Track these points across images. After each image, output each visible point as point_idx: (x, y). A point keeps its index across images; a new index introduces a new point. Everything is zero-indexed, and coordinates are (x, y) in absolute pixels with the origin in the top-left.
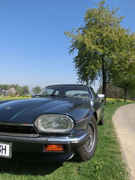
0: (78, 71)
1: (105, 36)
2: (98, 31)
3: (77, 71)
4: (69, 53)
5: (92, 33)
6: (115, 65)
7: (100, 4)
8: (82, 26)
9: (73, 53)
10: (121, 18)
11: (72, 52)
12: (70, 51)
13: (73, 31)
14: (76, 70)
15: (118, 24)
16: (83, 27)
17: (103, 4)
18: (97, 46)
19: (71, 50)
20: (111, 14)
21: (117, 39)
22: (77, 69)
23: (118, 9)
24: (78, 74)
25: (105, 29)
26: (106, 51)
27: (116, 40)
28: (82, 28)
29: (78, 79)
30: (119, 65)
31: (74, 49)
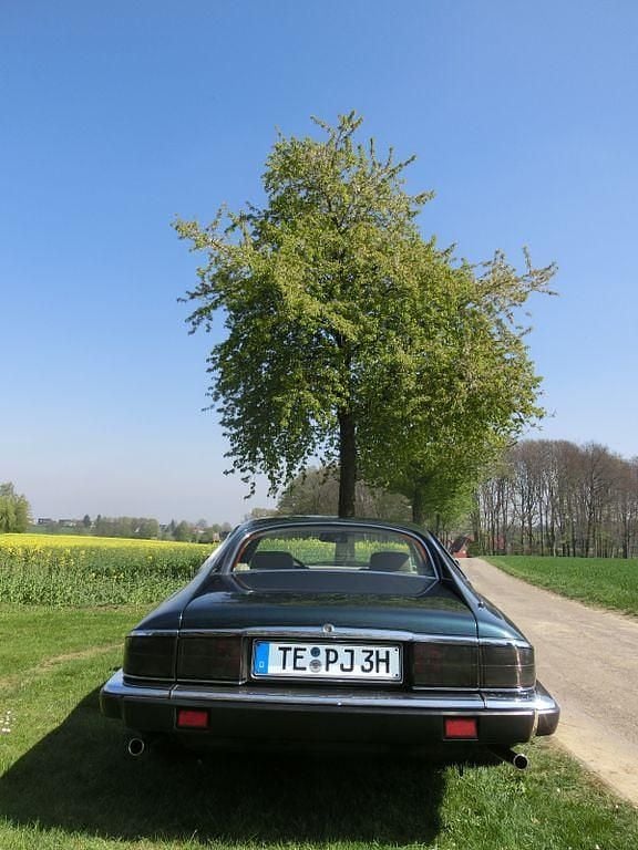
0: (226, 413)
1: (363, 262)
2: (330, 236)
3: (219, 411)
4: (190, 327)
5: (303, 242)
6: (409, 394)
7: (340, 128)
8: (252, 208)
9: (208, 326)
10: (420, 199)
11: (206, 321)
12: (194, 317)
13: (216, 223)
14: (212, 406)
15: (407, 221)
16: (255, 214)
17: (349, 129)
18: (329, 306)
19: (201, 312)
20: (385, 175)
21: (412, 283)
22: (220, 404)
23: (413, 159)
24: (227, 430)
25: (362, 233)
26: (367, 331)
27: (409, 286)
28: (250, 217)
29: (228, 455)
30: (426, 398)
31: (214, 306)
